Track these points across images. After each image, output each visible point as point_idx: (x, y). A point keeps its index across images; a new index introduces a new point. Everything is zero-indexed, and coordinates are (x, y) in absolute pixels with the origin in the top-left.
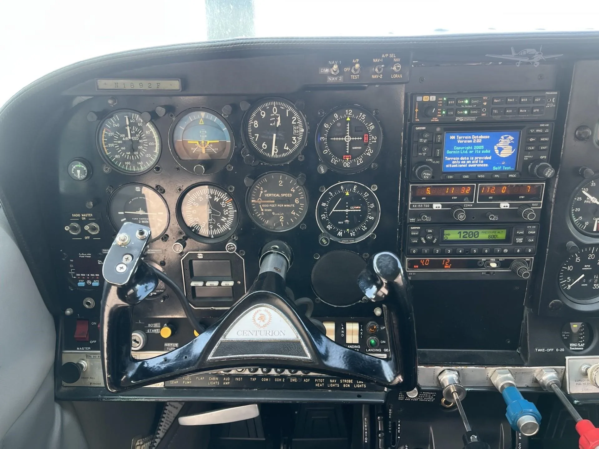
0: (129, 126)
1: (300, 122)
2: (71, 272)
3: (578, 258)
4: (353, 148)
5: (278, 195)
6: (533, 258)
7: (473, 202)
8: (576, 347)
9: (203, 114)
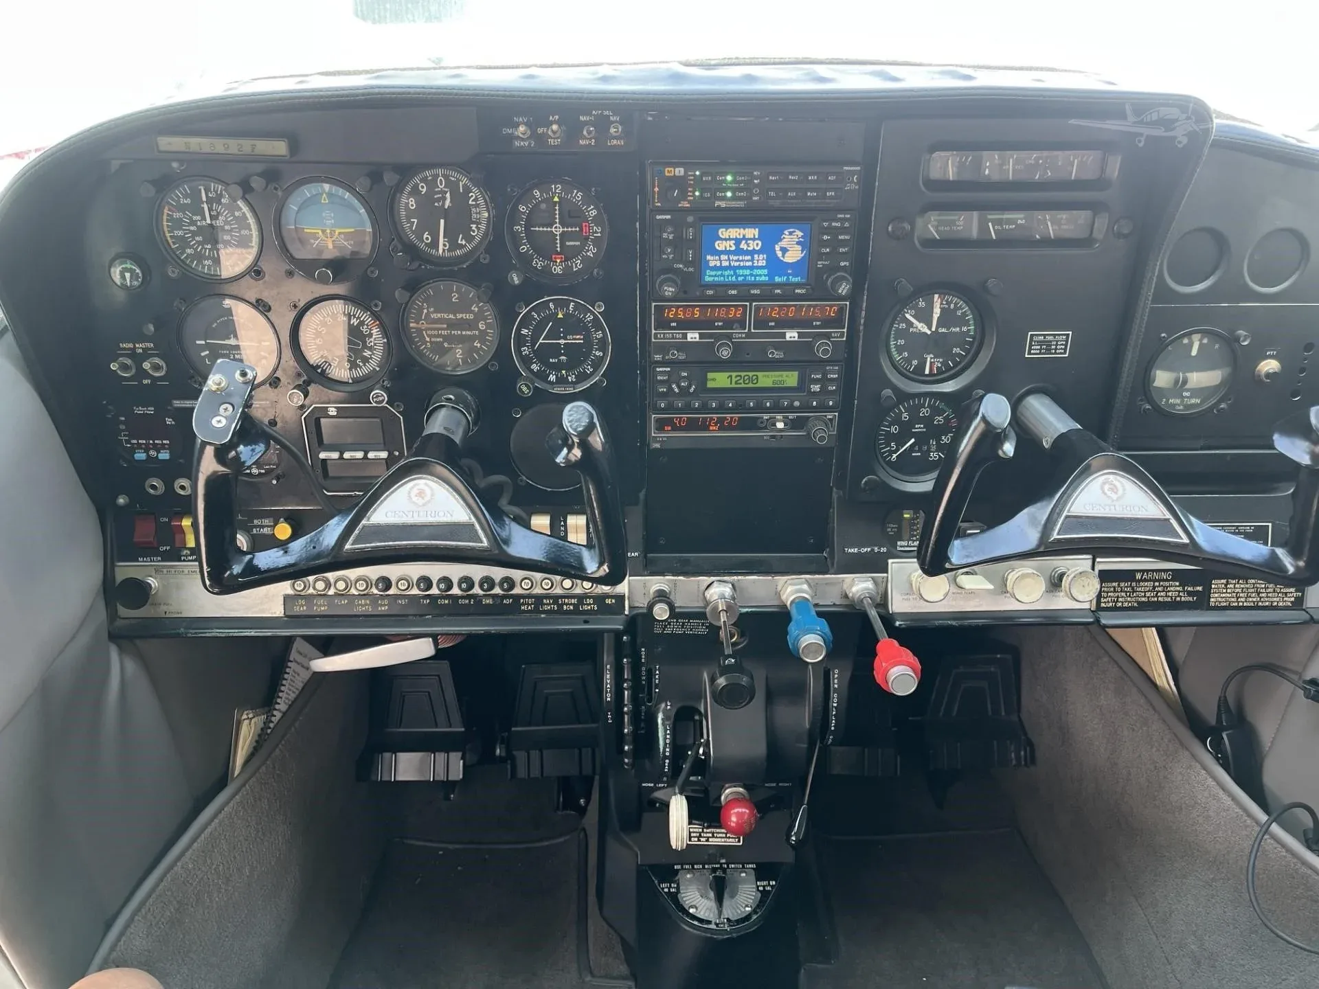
0: (207, 203)
1: (481, 201)
2: (121, 436)
3: (905, 415)
4: (568, 243)
5: (451, 316)
6: (837, 414)
7: (746, 331)
8: (906, 546)
9: (327, 187)
